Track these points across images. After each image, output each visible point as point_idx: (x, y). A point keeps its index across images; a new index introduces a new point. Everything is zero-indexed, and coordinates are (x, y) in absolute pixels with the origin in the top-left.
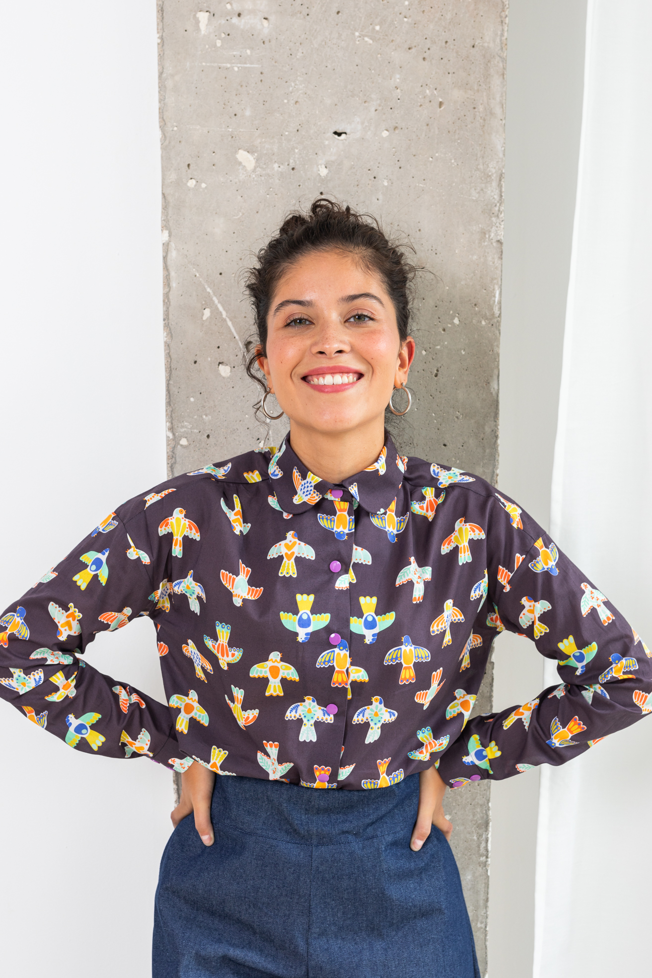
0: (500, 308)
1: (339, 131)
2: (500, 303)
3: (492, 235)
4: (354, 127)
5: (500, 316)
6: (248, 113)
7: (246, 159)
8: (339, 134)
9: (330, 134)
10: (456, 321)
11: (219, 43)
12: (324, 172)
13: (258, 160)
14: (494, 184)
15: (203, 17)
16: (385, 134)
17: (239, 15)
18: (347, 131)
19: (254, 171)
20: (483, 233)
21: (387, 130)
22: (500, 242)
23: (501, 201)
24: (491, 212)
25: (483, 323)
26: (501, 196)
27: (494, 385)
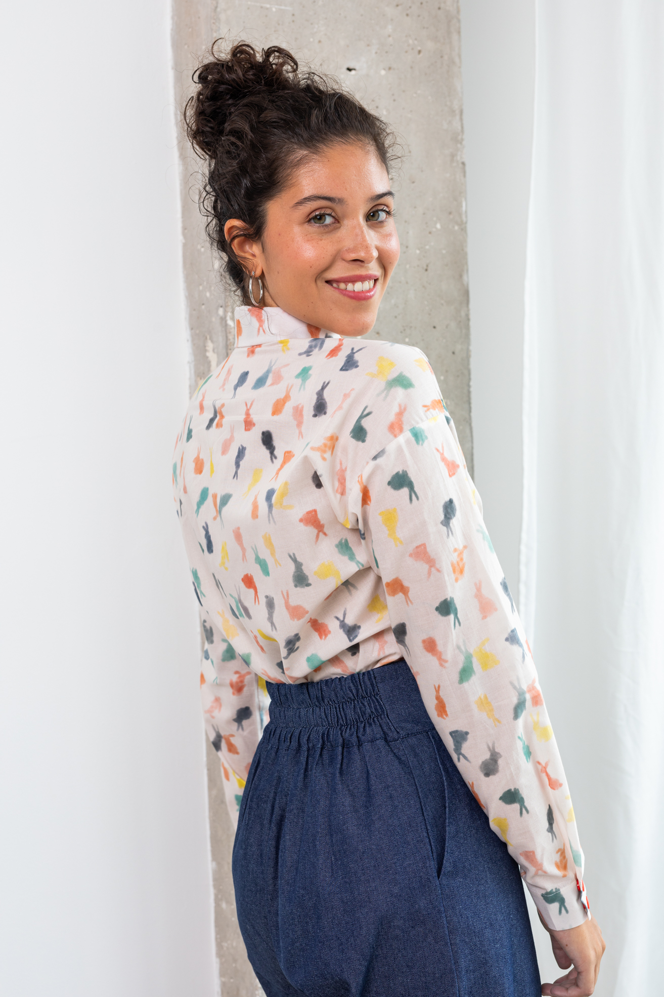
0: (466, 217)
1: (351, 67)
2: (466, 213)
3: (459, 158)
4: (360, 64)
5: (466, 223)
8: (349, 70)
9: (344, 70)
10: (438, 226)
14: (458, 117)
16: (383, 72)
18: (357, 68)
20: (453, 156)
21: (384, 69)
22: (463, 164)
23: (462, 131)
24: (457, 139)
25: (456, 228)
26: (462, 127)
27: (465, 278)
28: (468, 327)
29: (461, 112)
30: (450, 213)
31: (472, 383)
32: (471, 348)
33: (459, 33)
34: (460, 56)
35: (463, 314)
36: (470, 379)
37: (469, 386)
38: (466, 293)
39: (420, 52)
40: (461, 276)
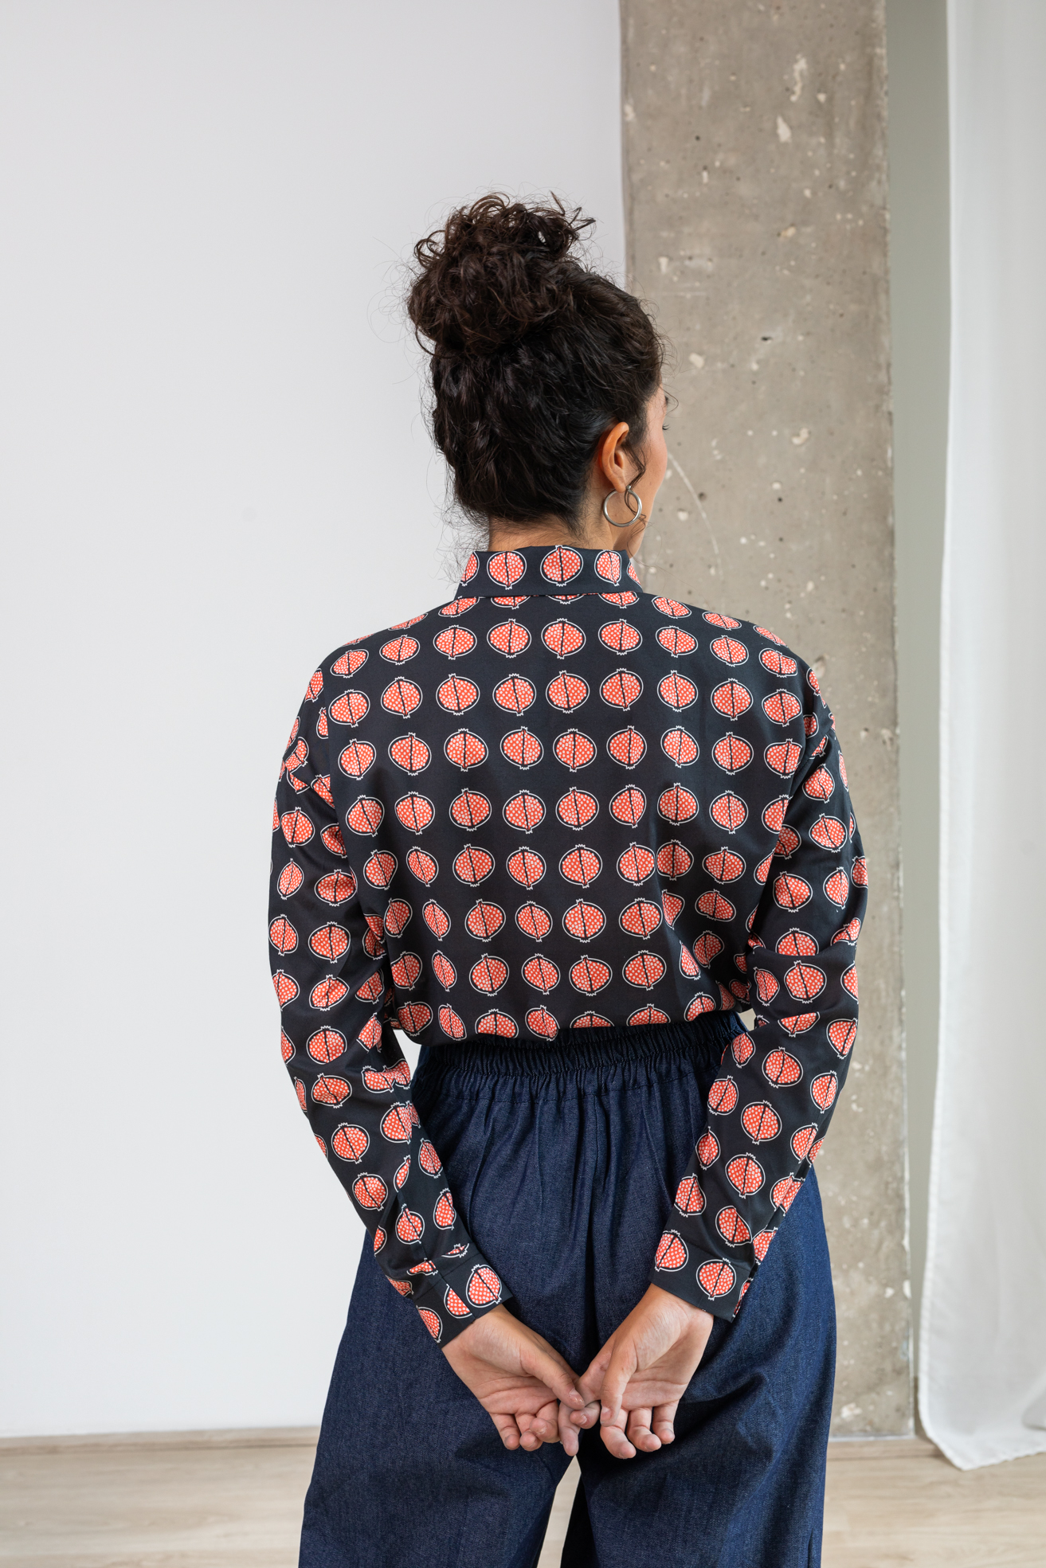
1: (766, 335)
2: (892, 459)
3: (884, 408)
4: (777, 334)
6: (698, 327)
7: (697, 360)
8: (765, 339)
9: (759, 340)
10: (859, 473)
11: (675, 279)
12: (755, 367)
13: (706, 360)
14: (884, 372)
15: (664, 261)
16: (800, 338)
17: (690, 258)
18: (772, 337)
19: (703, 368)
20: (878, 407)
21: (803, 334)
22: (890, 414)
23: (890, 383)
24: (882, 391)
25: (880, 473)
26: (889, 378)
27: (890, 520)
28: (892, 566)
29: (889, 365)
30: (873, 460)
31: (896, 619)
32: (896, 584)
33: (887, 292)
34: (888, 314)
35: (886, 553)
36: (893, 615)
37: (892, 621)
38: (891, 534)
39: (842, 315)
40: (885, 518)
